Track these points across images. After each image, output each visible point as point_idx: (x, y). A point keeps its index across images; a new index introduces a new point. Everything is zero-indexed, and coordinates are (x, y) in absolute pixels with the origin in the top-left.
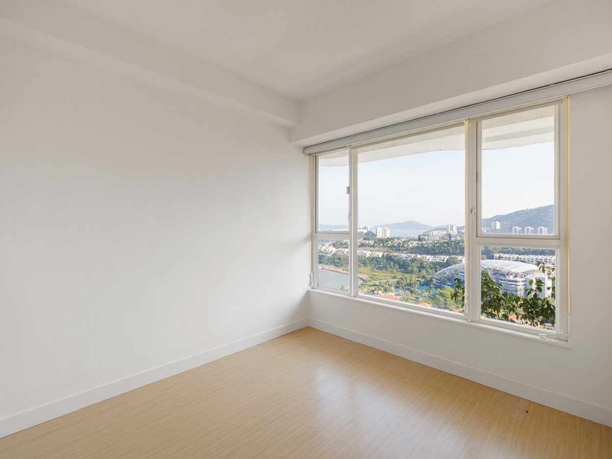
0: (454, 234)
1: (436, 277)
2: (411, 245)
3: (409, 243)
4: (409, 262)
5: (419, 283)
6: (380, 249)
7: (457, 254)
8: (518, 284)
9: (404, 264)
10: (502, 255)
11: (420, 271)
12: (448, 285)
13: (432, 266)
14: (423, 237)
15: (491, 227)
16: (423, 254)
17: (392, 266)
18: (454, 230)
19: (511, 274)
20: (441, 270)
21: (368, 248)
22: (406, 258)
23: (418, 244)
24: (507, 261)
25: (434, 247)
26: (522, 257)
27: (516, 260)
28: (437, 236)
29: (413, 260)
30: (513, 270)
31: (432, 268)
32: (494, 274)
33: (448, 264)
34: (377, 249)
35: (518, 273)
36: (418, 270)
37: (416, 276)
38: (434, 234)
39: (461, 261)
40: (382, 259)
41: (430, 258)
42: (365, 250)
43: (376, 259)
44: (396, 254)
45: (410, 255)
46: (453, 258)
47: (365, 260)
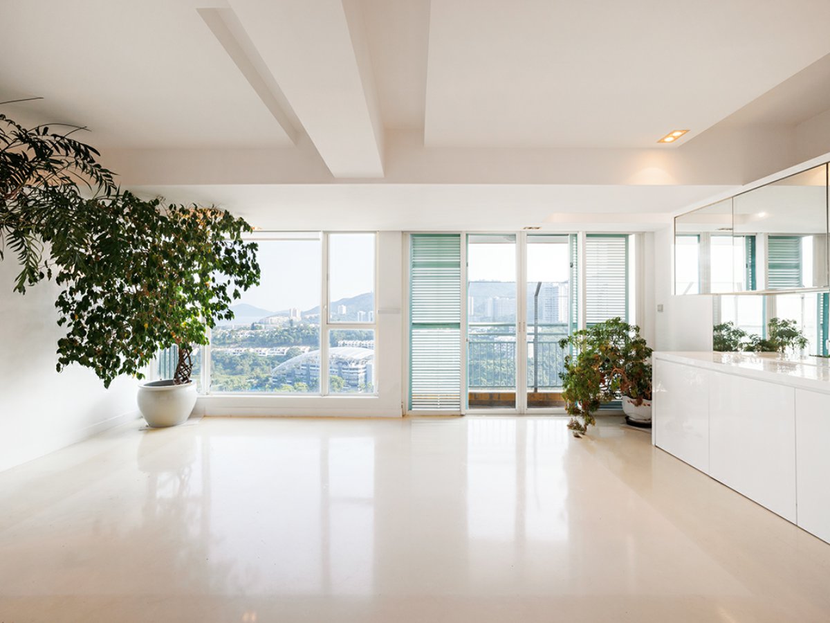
0: (297, 321)
1: (273, 375)
2: (241, 336)
3: (239, 333)
4: (238, 359)
5: (249, 384)
7: (299, 344)
8: (359, 371)
9: (230, 362)
10: (346, 342)
11: (253, 370)
12: (288, 383)
13: (268, 362)
14: (259, 325)
15: (337, 312)
16: (258, 347)
18: (297, 315)
19: (353, 362)
20: (278, 365)
22: (234, 353)
23: (251, 334)
24: (351, 348)
25: (272, 336)
26: (364, 342)
27: (360, 347)
28: (278, 323)
29: (243, 356)
30: (355, 357)
31: (268, 365)
32: (337, 363)
35: (360, 360)
36: (250, 369)
37: (247, 377)
38: (273, 322)
39: (304, 352)
41: (266, 352)
44: (219, 350)
45: (241, 349)
46: (294, 350)
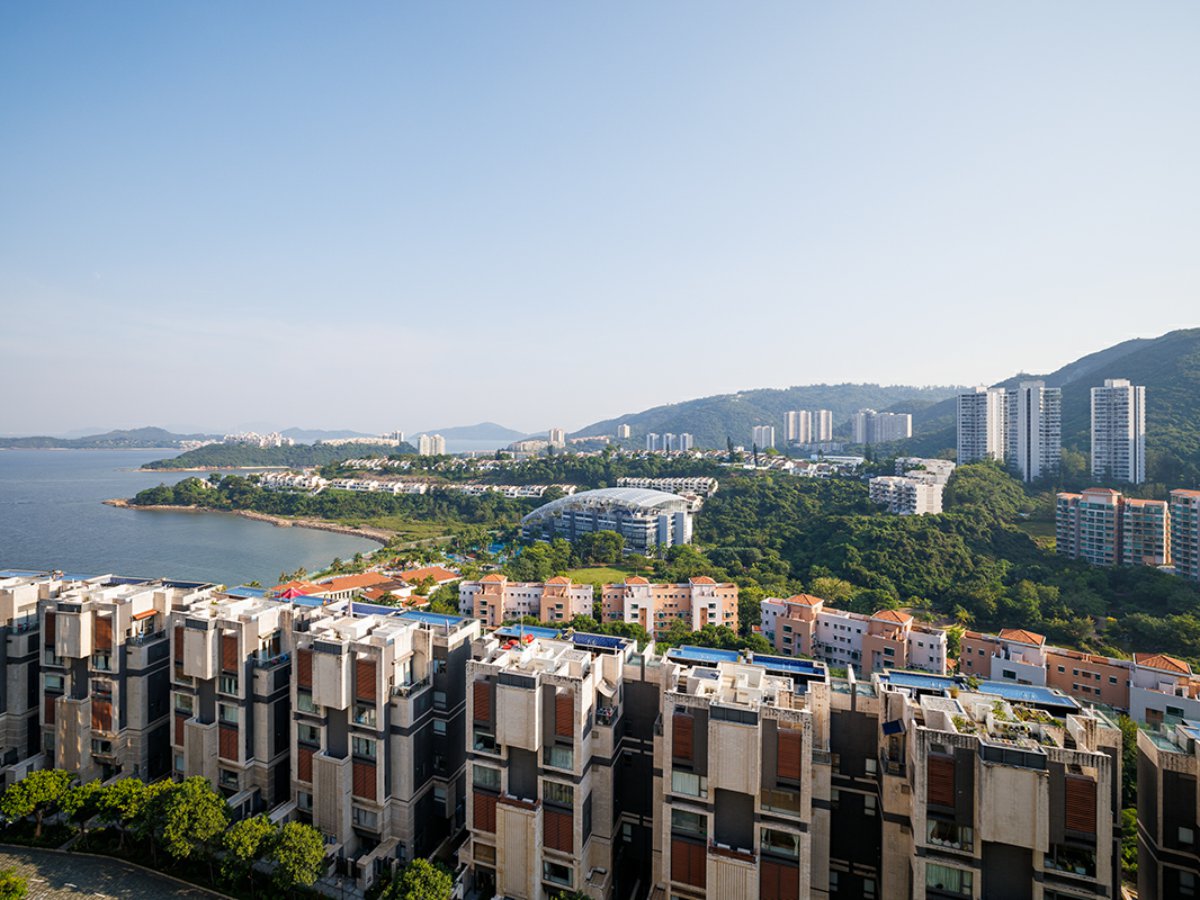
0: (560, 447)
1: (523, 525)
2: (482, 468)
3: (479, 464)
4: (478, 500)
5: (492, 538)
6: (422, 477)
7: (561, 482)
8: (648, 526)
9: (467, 505)
10: (628, 479)
11: (496, 517)
12: (544, 539)
13: (518, 506)
14: (506, 453)
15: (616, 435)
16: (504, 484)
17: (446, 511)
18: (560, 439)
19: (639, 511)
20: (532, 511)
21: (397, 476)
22: (473, 492)
23: (496, 465)
24: (636, 489)
25: (523, 469)
26: (656, 481)
27: (648, 488)
28: (532, 449)
29: (486, 497)
30: (642, 504)
31: (517, 511)
32: (614, 513)
33: (545, 499)
34: (415, 478)
35: (649, 508)
36: (493, 515)
37: (488, 527)
38: (526, 448)
39: (567, 493)
40: (426, 497)
41: (515, 491)
42: (391, 480)
43: (415, 498)
44: (454, 486)
45: (481, 486)
46: (554, 489)
47: (391, 502)
